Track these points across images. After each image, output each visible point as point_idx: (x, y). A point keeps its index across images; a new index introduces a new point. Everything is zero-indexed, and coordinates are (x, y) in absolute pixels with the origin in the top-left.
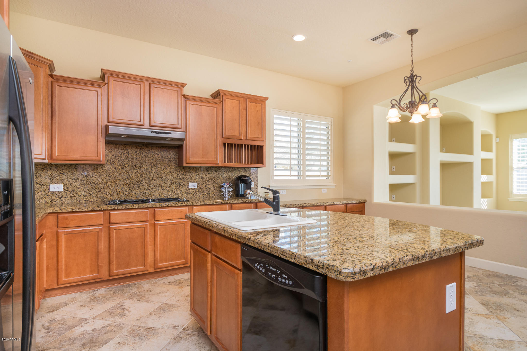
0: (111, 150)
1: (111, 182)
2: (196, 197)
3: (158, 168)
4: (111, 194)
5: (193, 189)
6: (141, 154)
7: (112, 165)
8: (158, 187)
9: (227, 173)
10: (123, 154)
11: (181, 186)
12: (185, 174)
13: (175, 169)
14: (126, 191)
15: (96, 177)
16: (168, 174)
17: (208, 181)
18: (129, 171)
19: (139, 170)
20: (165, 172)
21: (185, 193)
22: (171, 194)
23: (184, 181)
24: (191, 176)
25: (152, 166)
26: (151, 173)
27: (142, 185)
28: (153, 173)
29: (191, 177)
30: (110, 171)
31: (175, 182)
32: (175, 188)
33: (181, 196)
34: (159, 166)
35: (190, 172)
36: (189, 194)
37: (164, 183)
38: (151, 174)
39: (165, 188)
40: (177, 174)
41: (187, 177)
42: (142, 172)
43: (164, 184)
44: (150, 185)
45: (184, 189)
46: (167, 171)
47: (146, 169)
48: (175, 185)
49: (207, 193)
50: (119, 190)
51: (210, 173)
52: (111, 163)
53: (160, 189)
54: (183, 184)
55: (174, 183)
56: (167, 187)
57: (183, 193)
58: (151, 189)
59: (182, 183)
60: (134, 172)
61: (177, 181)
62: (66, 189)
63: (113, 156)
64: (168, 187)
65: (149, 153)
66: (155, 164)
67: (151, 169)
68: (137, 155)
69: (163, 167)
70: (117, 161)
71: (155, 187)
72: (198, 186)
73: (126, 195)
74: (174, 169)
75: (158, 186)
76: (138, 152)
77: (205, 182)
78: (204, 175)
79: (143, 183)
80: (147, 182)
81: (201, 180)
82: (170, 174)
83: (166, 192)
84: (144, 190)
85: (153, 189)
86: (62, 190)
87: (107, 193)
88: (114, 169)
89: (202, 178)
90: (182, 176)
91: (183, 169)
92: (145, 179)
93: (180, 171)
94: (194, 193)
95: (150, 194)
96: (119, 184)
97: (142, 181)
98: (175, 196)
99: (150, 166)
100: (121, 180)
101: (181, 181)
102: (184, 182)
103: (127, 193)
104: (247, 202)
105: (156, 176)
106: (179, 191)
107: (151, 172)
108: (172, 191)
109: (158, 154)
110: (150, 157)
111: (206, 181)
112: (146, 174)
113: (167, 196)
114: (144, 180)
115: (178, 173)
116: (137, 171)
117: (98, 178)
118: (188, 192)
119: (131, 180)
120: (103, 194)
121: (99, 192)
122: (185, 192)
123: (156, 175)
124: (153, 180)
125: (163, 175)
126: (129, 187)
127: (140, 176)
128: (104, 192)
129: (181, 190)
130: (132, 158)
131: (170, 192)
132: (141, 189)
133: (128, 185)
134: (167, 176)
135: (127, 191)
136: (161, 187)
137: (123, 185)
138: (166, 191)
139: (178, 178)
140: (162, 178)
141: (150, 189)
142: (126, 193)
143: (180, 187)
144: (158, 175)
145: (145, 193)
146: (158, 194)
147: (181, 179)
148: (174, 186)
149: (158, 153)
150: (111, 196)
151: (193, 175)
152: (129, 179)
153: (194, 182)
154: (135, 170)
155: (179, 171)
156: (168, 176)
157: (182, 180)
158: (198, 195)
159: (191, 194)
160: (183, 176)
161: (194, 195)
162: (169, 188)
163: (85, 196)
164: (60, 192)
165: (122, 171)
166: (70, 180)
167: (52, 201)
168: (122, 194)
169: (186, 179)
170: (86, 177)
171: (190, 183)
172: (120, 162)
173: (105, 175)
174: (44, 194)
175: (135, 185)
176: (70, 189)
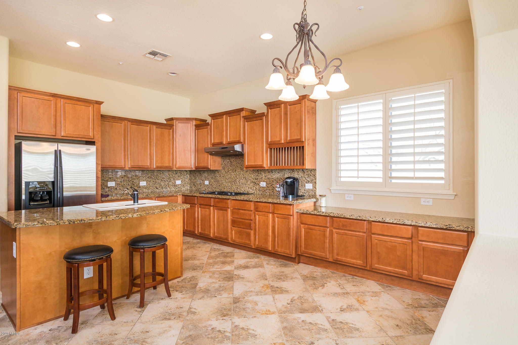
0: (224, 160)
1: (224, 180)
2: (265, 194)
4: (224, 187)
5: (263, 187)
9: (288, 174)
11: (256, 185)
12: (258, 175)
13: (252, 171)
14: (230, 186)
15: (218, 177)
17: (273, 181)
18: (231, 174)
19: (235, 173)
20: (247, 174)
22: (250, 190)
24: (262, 177)
25: (241, 170)
27: (236, 182)
28: (242, 175)
30: (223, 173)
32: (253, 186)
33: (256, 192)
35: (261, 174)
36: (260, 191)
37: (247, 182)
38: (241, 175)
44: (240, 183)
45: (257, 187)
46: (249, 173)
47: (238, 172)
49: (272, 191)
50: (227, 185)
51: (275, 174)
53: (245, 186)
55: (252, 182)
60: (233, 173)
61: (254, 180)
62: (209, 183)
65: (239, 160)
66: (242, 168)
67: (240, 172)
68: (234, 162)
72: (266, 186)
73: (230, 188)
75: (244, 183)
77: (270, 182)
78: (270, 176)
80: (239, 180)
81: (268, 180)
82: (250, 175)
83: (248, 188)
84: (237, 186)
86: (208, 184)
88: (225, 172)
89: (269, 179)
91: (257, 171)
92: (237, 178)
94: (264, 190)
95: (240, 189)
97: (236, 180)
98: (253, 192)
100: (228, 179)
102: (257, 182)
103: (230, 187)
104: (264, 201)
105: (243, 177)
106: (255, 188)
110: (240, 163)
111: (272, 181)
112: (238, 175)
113: (248, 191)
115: (254, 174)
118: (260, 189)
120: (221, 187)
121: (219, 186)
124: (241, 180)
125: (246, 176)
126: (231, 184)
127: (236, 176)
130: (232, 165)
131: (250, 188)
133: (230, 182)
137: (228, 182)
138: (248, 187)
139: (254, 178)
140: (246, 178)
141: (240, 186)
145: (237, 188)
148: (252, 184)
152: (231, 179)
153: (263, 182)
156: (249, 177)
157: (257, 180)
158: (266, 192)
159: (262, 191)
160: (257, 177)
161: (264, 192)
162: (249, 186)
163: (215, 188)
164: (208, 185)
165: (228, 173)
166: (211, 178)
167: (205, 189)
168: (228, 188)
169: (259, 179)
170: (215, 177)
171: (261, 183)
172: (227, 168)
173: (222, 176)
174: (203, 185)
175: (234, 182)
176: (211, 184)
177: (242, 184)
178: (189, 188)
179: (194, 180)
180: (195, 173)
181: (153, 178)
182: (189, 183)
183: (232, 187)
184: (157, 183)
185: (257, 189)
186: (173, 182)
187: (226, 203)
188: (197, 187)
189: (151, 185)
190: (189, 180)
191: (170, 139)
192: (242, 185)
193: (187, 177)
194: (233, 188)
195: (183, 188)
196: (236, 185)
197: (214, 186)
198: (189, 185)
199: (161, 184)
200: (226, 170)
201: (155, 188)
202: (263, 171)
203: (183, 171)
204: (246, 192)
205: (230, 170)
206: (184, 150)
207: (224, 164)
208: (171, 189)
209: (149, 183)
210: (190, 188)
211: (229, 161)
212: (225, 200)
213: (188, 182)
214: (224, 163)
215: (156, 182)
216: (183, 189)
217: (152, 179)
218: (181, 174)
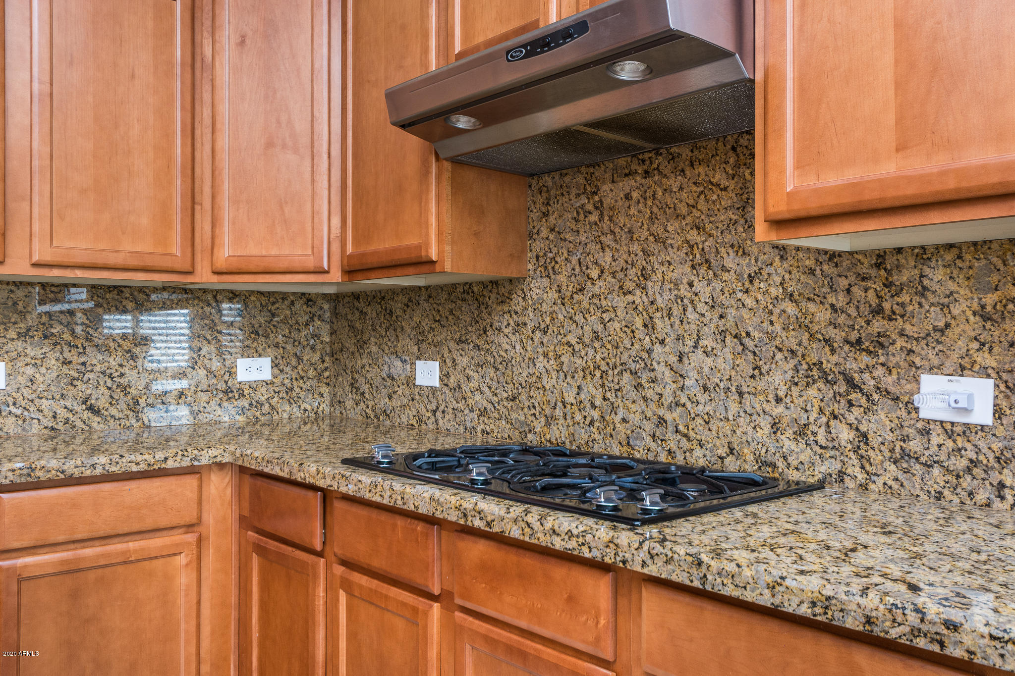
0: (548, 204)
1: (545, 355)
2: (981, 497)
3: (726, 276)
4: (548, 411)
5: (958, 429)
6: (649, 203)
7: (548, 276)
8: (723, 395)
10: (582, 217)
11: (863, 401)
12: (887, 306)
13: (818, 272)
14: (593, 406)
15: (506, 331)
16: (777, 311)
18: (604, 303)
19: (638, 296)
20: (760, 297)
21: (887, 454)
22: (793, 445)
23: (882, 359)
24: (941, 324)
25: (693, 267)
26: (690, 309)
27: (652, 375)
28: (702, 308)
29: (935, 329)
30: (544, 305)
31: (821, 369)
32: (821, 411)
33: (861, 476)
34: (729, 262)
35: (925, 288)
36: (917, 468)
37: (757, 372)
38: (691, 315)
39: (759, 408)
40: (832, 306)
41: (902, 334)
42: (652, 303)
43: (753, 377)
44: (688, 383)
45: (880, 424)
46: (774, 291)
47: (668, 286)
48: (820, 384)
50: (570, 398)
52: (546, 268)
53: (734, 408)
54: (872, 382)
55: (815, 373)
56: (771, 397)
57: (871, 453)
58: (689, 405)
59: (866, 376)
60: (620, 302)
61: (835, 359)
62: (445, 377)
63: (552, 230)
64: (778, 400)
65: (681, 188)
66: (707, 249)
67: (691, 285)
68: (633, 211)
69: (749, 265)
70: (566, 255)
71: (706, 396)
72: (999, 413)
73: (592, 423)
74: (812, 272)
75: (722, 385)
76: (635, 195)
79: (654, 363)
80: (673, 359)
83: (767, 430)
84: (660, 404)
85: (701, 407)
87: (534, 407)
88: (556, 295)
90: (868, 323)
91: (878, 266)
92: (662, 342)
93: (855, 289)
94: (964, 463)
95: (686, 436)
96: (570, 367)
97: (649, 352)
98: (823, 469)
99: (687, 268)
100: (577, 348)
101: (866, 359)
102: (879, 372)
103: (596, 414)
105: (713, 326)
106: (845, 435)
107: (692, 302)
108: (802, 431)
109: (725, 189)
110: (684, 210)
112: (670, 315)
113: (770, 459)
114: (658, 348)
115: (840, 300)
116: (630, 298)
117: (514, 338)
118: (914, 445)
119: (609, 346)
120: (526, 410)
121: (514, 399)
122: (892, 451)
123: (716, 316)
124: (700, 351)
125: (750, 323)
126: (603, 386)
127: (645, 326)
128: (527, 403)
129: (863, 428)
130: (613, 233)
131: (789, 433)
132: (645, 399)
133: (598, 374)
134: (772, 323)
135: (597, 403)
136: (736, 397)
137: (581, 374)
138: (765, 423)
139: (837, 335)
140: (747, 341)
141: (684, 405)
142: (593, 412)
143: (850, 404)
144: (721, 317)
145: (662, 421)
146: (724, 441)
147: (859, 341)
148: (812, 392)
149: (724, 183)
150: (548, 424)
151: (956, 311)
152: (603, 346)
153: (962, 370)
154: (625, 294)
155: (843, 283)
156: (778, 328)
157: (869, 353)
158: (1001, 486)
159: (936, 471)
160: (878, 325)
161: (967, 482)
162: (780, 409)
163: (483, 413)
164: (433, 390)
165: (579, 302)
166: (452, 345)
167: (420, 421)
168: (578, 417)
169: (900, 343)
170: (485, 332)
171: (930, 383)
172: (574, 260)
173: (530, 325)
174: (408, 392)
175: (627, 376)
176: (452, 382)
177: (705, 389)
178: (325, 407)
179: (353, 353)
180: (357, 314)
181: (67, 336)
182: (327, 374)
183: (614, 409)
184: (91, 376)
185: (874, 441)
186: (216, 365)
187: (571, 599)
188: (371, 403)
189: (42, 387)
190: (327, 359)
191: (171, 64)
192: (702, 398)
193: (315, 336)
194: (618, 419)
195: (287, 407)
196: (649, 393)
197: (478, 397)
198: (325, 390)
199: (124, 381)
200: (562, 278)
201: (78, 408)
202: (949, 257)
203: (283, 299)
204: (750, 468)
205: (594, 273)
206: (270, 145)
207: (544, 232)
208: (200, 417)
209: (30, 371)
210: (332, 405)
211: (590, 207)
212: (559, 571)
213: (320, 366)
214: (552, 219)
215: (83, 364)
216: (285, 416)
217: (56, 344)
218: (273, 315)
